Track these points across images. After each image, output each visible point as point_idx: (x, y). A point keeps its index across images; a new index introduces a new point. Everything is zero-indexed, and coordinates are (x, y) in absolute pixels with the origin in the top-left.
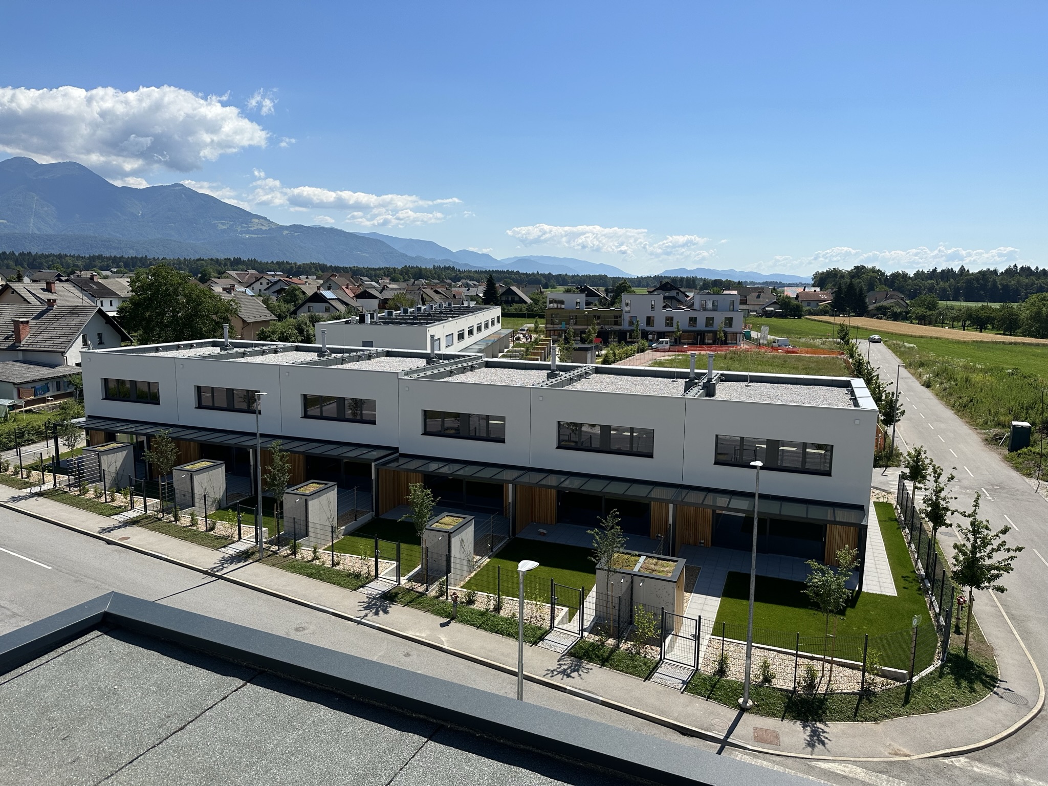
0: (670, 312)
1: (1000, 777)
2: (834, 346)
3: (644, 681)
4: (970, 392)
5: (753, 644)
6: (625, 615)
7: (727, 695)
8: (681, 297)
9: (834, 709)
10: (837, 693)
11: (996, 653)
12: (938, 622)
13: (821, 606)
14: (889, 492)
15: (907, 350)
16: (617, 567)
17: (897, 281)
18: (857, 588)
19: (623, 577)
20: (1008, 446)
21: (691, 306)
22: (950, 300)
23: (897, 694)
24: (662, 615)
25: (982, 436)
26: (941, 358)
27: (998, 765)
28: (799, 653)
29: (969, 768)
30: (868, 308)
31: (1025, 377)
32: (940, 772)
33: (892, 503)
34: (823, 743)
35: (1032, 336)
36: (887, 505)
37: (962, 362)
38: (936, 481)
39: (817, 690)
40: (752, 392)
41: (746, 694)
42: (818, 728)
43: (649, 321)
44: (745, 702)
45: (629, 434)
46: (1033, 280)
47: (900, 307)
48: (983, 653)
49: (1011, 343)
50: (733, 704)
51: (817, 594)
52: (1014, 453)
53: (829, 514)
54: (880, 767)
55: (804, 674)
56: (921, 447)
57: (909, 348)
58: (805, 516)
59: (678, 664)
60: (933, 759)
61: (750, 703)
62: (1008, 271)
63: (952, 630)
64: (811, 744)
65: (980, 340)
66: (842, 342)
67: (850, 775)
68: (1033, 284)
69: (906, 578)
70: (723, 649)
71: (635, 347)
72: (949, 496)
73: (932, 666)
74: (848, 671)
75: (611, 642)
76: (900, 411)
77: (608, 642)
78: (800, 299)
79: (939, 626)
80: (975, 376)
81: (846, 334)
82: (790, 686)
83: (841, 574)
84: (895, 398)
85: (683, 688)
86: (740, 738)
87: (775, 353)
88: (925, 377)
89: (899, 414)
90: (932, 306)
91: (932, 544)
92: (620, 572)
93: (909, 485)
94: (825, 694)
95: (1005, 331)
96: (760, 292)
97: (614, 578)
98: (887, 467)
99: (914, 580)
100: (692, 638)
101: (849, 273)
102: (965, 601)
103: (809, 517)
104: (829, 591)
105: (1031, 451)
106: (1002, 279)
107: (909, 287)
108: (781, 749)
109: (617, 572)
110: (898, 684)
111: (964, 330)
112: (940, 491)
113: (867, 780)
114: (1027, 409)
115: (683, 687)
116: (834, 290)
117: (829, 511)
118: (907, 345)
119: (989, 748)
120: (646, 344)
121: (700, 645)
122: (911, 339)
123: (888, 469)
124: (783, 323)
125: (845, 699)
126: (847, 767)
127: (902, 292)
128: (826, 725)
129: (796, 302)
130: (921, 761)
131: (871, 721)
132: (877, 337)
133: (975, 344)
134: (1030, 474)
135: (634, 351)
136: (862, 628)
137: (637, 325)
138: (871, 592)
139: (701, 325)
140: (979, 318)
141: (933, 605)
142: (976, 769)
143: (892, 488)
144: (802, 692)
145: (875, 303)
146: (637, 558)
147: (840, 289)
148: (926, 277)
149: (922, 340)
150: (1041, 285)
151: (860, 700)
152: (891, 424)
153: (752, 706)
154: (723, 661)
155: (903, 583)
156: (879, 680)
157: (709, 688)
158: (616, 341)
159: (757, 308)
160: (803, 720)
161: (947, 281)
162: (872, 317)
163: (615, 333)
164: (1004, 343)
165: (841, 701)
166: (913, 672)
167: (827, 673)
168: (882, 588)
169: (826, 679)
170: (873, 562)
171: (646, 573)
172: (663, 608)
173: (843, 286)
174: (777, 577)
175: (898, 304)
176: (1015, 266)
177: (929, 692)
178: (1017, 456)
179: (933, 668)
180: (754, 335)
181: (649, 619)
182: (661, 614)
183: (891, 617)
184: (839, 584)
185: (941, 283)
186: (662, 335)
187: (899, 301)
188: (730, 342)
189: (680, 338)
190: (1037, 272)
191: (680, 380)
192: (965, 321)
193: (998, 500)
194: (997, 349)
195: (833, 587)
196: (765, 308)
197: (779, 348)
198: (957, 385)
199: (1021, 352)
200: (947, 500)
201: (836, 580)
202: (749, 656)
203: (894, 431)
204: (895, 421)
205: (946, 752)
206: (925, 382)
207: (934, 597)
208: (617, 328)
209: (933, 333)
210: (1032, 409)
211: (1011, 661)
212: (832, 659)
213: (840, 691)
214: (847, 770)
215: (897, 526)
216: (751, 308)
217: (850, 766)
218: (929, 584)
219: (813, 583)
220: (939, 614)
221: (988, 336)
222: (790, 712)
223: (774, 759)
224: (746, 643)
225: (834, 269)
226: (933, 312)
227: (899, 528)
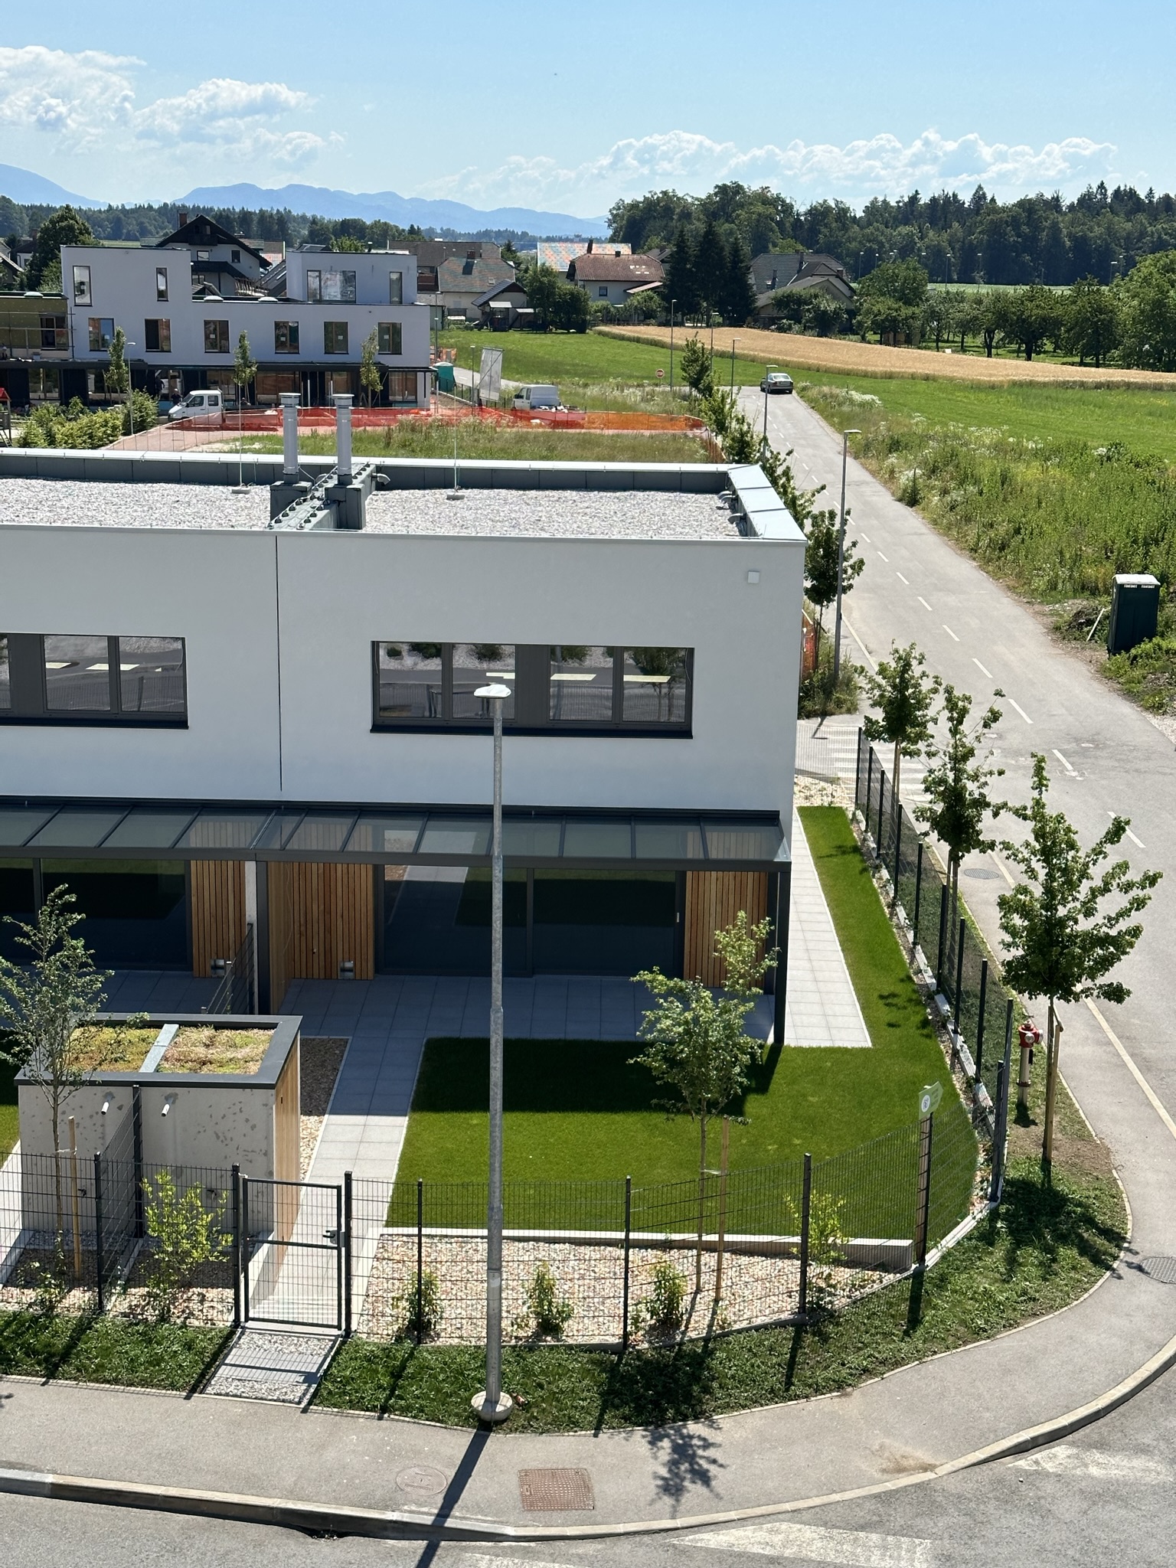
0: (215, 307)
1: (1151, 1478)
2: (675, 405)
3: (188, 1398)
4: (1014, 509)
5: (505, 1233)
6: (118, 1210)
7: (438, 1391)
8: (246, 264)
9: (733, 1377)
10: (739, 1331)
11: (1117, 1159)
12: (975, 1100)
13: (685, 1093)
14: (833, 781)
15: (857, 409)
16: (85, 1069)
17: (823, 229)
18: (771, 1039)
19: (109, 1097)
20: (1106, 641)
21: (278, 290)
22: (951, 281)
23: (890, 1305)
24: (235, 1190)
25: (1045, 620)
26: (938, 428)
27: (1143, 1450)
28: (633, 1236)
29: (1078, 1472)
30: (754, 301)
31: (1137, 465)
32: (1008, 1494)
33: (844, 806)
34: (704, 1478)
35: (1145, 366)
36: (832, 813)
37: (989, 435)
38: (954, 732)
39: (684, 1333)
40: (467, 514)
41: (493, 1380)
42: (691, 1437)
43: (155, 335)
44: (491, 1402)
45: (105, 667)
46: (1142, 224)
47: (834, 298)
48: (1087, 1165)
49: (1098, 386)
50: (457, 1415)
51: (672, 1061)
52: (1121, 658)
53: (689, 844)
54: (861, 1515)
55: (649, 1291)
56: (912, 646)
57: (862, 405)
58: (628, 855)
59: (290, 1327)
60: (992, 1464)
61: (505, 1402)
62: (1086, 202)
63: (1011, 1116)
64: (672, 1488)
65: (1028, 378)
66: (695, 392)
67: (788, 1553)
68: (1143, 234)
69: (890, 1001)
70: (420, 1261)
71: (116, 414)
72: (985, 769)
73: (969, 1218)
74: (761, 1266)
75: (78, 1299)
76: (851, 562)
77: (66, 1302)
78: (578, 276)
79: (980, 1113)
80: (1022, 467)
81: (704, 369)
82: (610, 1333)
83: (732, 995)
84: (837, 526)
85: (308, 1396)
86: (482, 1512)
87: (521, 428)
88: (905, 477)
89: (850, 571)
90: (911, 295)
91: (948, 897)
92: (93, 1083)
93: (884, 751)
94: (706, 1340)
95: (1084, 355)
96: (472, 256)
97: (75, 1103)
98: (824, 714)
99: (910, 1000)
100: (327, 1242)
101: (705, 205)
102: (1037, 1036)
103: (640, 855)
104: (704, 1048)
105: (1160, 649)
106: (1072, 223)
107: (853, 245)
108: (599, 1518)
109: (83, 1083)
110: (890, 1278)
111: (989, 355)
112: (965, 758)
113: (831, 1557)
114: (1146, 544)
115: (307, 1391)
116: (668, 251)
117: (690, 835)
118: (857, 396)
119: (1121, 1409)
120: (151, 405)
121: (354, 1261)
122: (865, 383)
123: (828, 720)
124: (542, 346)
125: (761, 1344)
126: (778, 1532)
127: (838, 258)
128: (712, 1424)
129: (568, 286)
130: (960, 1475)
131: (831, 1391)
132: (780, 377)
133: (1016, 390)
134: (1161, 706)
135: (114, 428)
136: (791, 1145)
137: (118, 348)
138: (805, 1044)
139: (312, 347)
140: (1024, 321)
141: (959, 1058)
142: (1094, 1471)
143: (842, 770)
144: (646, 1345)
145: (772, 287)
146: (152, 1032)
147: (681, 245)
148: (895, 219)
149: (893, 385)
150: (1160, 237)
151: (797, 1341)
152: (830, 601)
153: (512, 1409)
154: (421, 1296)
155: (885, 1014)
156: (843, 1275)
157: (385, 1381)
158: (52, 400)
159: (465, 302)
160: (651, 1423)
161: (944, 229)
162: (766, 327)
163: (47, 376)
164: (1082, 385)
165: (750, 1350)
166: (924, 1241)
167: (708, 1279)
168: (834, 1032)
169: (707, 1296)
170: (807, 965)
171: (182, 1073)
172: (236, 1169)
173: (691, 242)
174: (562, 1036)
175: (828, 289)
176: (1102, 186)
177: (968, 1288)
178: (1128, 663)
179: (974, 1223)
180: (463, 377)
181: (192, 1207)
182: (230, 1185)
183: (860, 1103)
184: (728, 1026)
185: (931, 233)
186: (196, 377)
187: (833, 280)
188: (399, 398)
189: (251, 386)
190: (1150, 201)
191: (255, 489)
192: (990, 333)
193: (1092, 777)
194: (1067, 402)
195: (714, 1036)
196: (486, 303)
197: (533, 413)
198: (981, 493)
199: (1122, 407)
200: (983, 779)
201: (720, 1015)
202: (495, 1265)
203: (839, 617)
204: (840, 589)
205: (1021, 1439)
206: (905, 491)
207: (961, 1039)
208: (52, 355)
209: (918, 365)
210: (1157, 542)
211: (1151, 1177)
212: (722, 1238)
213: (744, 1324)
214: (777, 1539)
215: (860, 866)
216: (449, 302)
217: (784, 1526)
218: (947, 1007)
219: (662, 1031)
220: (977, 1081)
221: (1045, 369)
222: (617, 1408)
223: (580, 1551)
224: (485, 1232)
225: (665, 193)
226: (917, 310)
227: (865, 870)
